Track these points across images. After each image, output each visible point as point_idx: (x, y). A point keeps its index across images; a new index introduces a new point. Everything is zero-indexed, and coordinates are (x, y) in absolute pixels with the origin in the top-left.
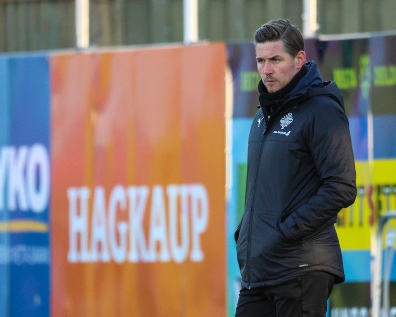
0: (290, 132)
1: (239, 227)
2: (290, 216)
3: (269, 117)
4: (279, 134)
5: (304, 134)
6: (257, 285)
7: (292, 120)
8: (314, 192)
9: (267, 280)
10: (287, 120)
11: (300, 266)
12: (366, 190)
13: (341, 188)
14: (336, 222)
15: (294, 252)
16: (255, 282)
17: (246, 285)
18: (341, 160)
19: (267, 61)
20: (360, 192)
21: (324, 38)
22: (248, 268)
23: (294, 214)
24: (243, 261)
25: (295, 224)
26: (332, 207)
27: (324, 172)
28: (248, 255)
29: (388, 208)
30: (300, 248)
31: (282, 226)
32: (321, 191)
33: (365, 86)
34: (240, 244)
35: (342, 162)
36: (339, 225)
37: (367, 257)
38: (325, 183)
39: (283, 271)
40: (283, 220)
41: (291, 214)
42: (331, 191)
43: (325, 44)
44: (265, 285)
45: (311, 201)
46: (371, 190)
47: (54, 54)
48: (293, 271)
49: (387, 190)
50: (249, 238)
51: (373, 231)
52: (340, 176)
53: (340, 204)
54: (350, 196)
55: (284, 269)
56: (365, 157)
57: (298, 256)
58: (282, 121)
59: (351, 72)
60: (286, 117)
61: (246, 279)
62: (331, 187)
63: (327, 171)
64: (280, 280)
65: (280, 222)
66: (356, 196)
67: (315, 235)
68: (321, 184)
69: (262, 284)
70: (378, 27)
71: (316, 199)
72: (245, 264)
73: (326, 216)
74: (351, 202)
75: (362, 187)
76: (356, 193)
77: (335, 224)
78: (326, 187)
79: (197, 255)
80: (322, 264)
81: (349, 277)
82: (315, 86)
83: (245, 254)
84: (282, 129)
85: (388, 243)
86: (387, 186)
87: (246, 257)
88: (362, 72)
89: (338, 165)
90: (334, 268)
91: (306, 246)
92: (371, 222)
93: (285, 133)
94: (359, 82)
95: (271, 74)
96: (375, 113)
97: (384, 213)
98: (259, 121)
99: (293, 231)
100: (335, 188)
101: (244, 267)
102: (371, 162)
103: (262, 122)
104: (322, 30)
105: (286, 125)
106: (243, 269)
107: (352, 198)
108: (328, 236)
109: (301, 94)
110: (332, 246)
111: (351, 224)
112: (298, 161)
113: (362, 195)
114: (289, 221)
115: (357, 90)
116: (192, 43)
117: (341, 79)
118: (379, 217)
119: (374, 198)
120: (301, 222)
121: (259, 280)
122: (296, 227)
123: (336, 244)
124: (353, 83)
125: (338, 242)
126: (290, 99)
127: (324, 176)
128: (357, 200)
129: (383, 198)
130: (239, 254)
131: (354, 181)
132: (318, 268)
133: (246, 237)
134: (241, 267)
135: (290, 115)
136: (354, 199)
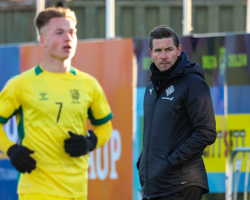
0: (173, 98)
1: (140, 159)
2: (174, 151)
3: (158, 88)
4: (166, 99)
5: (182, 99)
6: (154, 196)
7: (174, 90)
8: (189, 136)
9: (160, 193)
10: (170, 90)
11: (182, 183)
12: (223, 134)
13: (206, 132)
14: (203, 154)
15: (178, 174)
16: (152, 194)
17: (146, 196)
18: (206, 115)
19: (163, 51)
20: (218, 135)
21: (196, 36)
22: (147, 185)
23: (177, 150)
24: (144, 181)
25: (178, 157)
26: (201, 145)
27: (195, 123)
28: (147, 177)
29: (237, 145)
30: (181, 172)
31: (169, 158)
32: (194, 135)
33: (223, 67)
34: (141, 170)
35: (207, 116)
36: (205, 156)
37: (223, 177)
38: (196, 129)
39: (171, 187)
40: (170, 154)
41: (174, 150)
42: (200, 135)
43: (197, 39)
44: (159, 196)
45: (187, 142)
46: (226, 133)
47: (22, 46)
48: (177, 186)
49: (236, 134)
50: (147, 166)
51: (227, 160)
52: (206, 125)
53: (206, 143)
54: (213, 137)
55: (171, 185)
56: (222, 113)
57: (181, 177)
58: (167, 91)
59: (214, 58)
60: (169, 88)
61: (146, 193)
62: (200, 132)
63: (197, 122)
64: (168, 193)
65: (168, 155)
66: (216, 137)
67: (190, 163)
68: (193, 130)
69: (157, 195)
70: (231, 29)
71: (190, 140)
72: (145, 183)
73: (198, 151)
74: (213, 142)
75: (220, 132)
76: (216, 135)
77: (202, 156)
78: (197, 132)
79: (114, 175)
80: (196, 182)
81: (212, 190)
82: (187, 67)
83: (145, 177)
84: (167, 96)
85: (237, 168)
86: (236, 131)
87: (145, 179)
88: (220, 58)
89: (204, 118)
90: (203, 184)
91: (185, 170)
92: (226, 154)
93: (169, 98)
94: (218, 64)
95: (166, 59)
96: (229, 84)
97: (234, 148)
98: (151, 91)
99: (177, 161)
100: (203, 133)
101: (145, 185)
102: (226, 116)
103: (153, 91)
104: (195, 30)
105: (170, 94)
106: (144, 186)
107: (214, 139)
108: (199, 164)
109: (179, 73)
110: (201, 170)
111: (213, 156)
112: (179, 116)
113: (220, 137)
114: (174, 155)
115: (217, 70)
116: (111, 39)
117: (207, 62)
118: (231, 151)
119: (228, 138)
120: (181, 155)
121: (155, 193)
122: (178, 158)
123: (203, 168)
124: (215, 65)
125: (205, 167)
126: (172, 77)
127: (195, 125)
128: (217, 140)
129: (234, 139)
130: (140, 177)
131: (215, 128)
132: (193, 184)
133: (145, 166)
134: (142, 185)
135: (172, 87)
136: (215, 139)
